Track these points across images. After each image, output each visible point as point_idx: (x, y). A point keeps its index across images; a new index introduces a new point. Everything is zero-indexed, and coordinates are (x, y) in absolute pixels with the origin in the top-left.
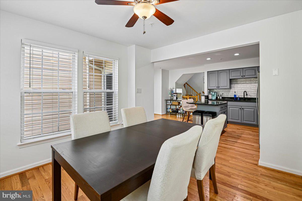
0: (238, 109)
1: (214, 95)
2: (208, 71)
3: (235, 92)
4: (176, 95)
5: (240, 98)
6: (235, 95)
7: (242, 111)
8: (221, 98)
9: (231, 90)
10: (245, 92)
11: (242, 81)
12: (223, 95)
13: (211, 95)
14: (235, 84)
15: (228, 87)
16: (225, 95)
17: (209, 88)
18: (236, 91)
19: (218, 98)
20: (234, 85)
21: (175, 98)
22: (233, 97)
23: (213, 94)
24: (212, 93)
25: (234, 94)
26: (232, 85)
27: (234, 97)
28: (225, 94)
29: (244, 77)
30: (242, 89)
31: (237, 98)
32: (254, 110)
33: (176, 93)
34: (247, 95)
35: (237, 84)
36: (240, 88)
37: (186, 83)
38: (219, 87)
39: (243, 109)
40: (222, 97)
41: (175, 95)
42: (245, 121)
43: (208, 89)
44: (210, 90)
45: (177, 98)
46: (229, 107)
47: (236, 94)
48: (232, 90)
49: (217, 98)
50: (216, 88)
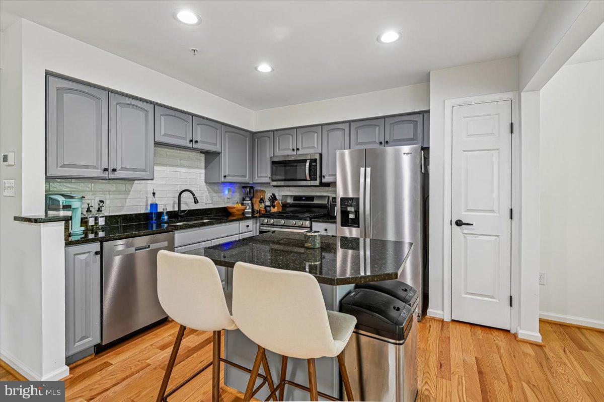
3: (154, 193)
5: (168, 213)
8: (102, 222)
15: (150, 174)
16: (112, 208)
19: (92, 222)
27: (150, 211)
31: (161, 213)
34: (197, 202)
38: (113, 170)
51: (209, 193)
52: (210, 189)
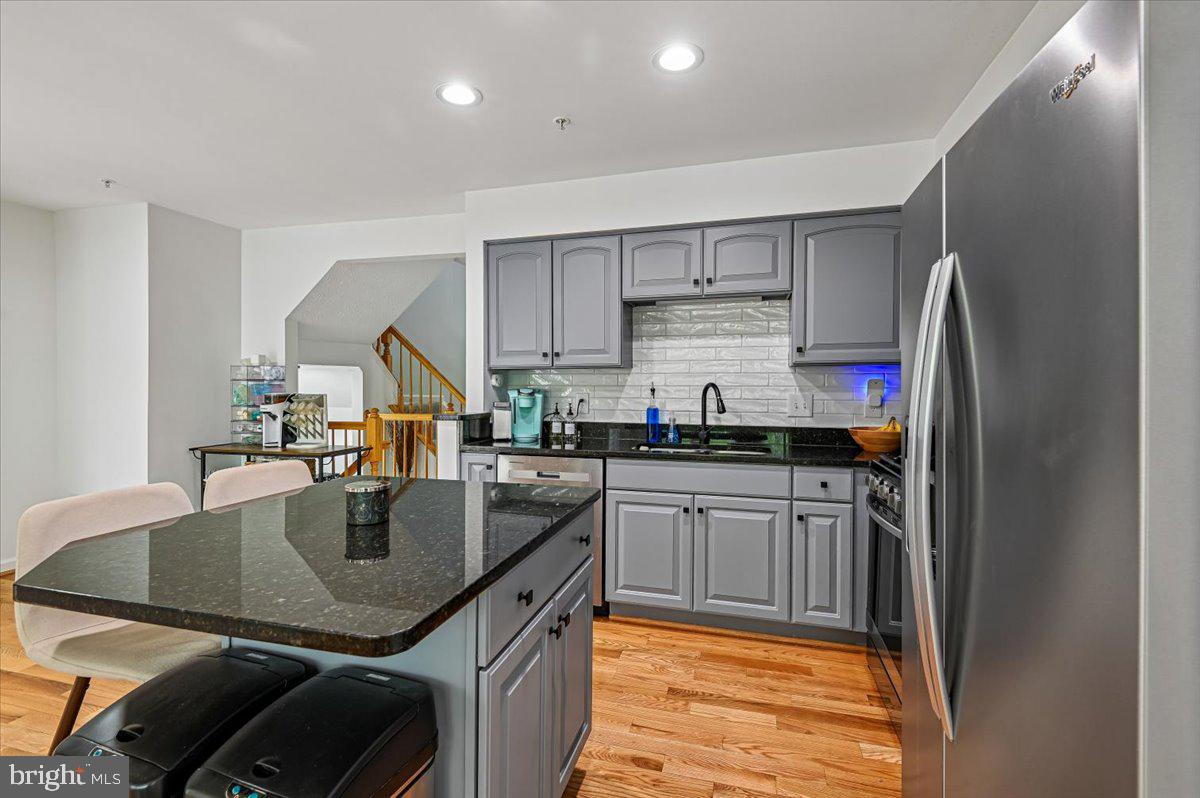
0: (673, 510)
1: (528, 410)
2: (490, 238)
3: (653, 390)
4: (285, 413)
5: (678, 428)
6: (653, 413)
7: (699, 530)
8: (570, 430)
9: (629, 378)
10: (711, 392)
11: (692, 320)
12: (585, 407)
13: (508, 414)
14: (652, 336)
15: (614, 358)
16: (597, 412)
17: (496, 363)
18: (658, 381)
19: (556, 428)
20: (646, 343)
21: (272, 433)
22: (643, 425)
23: (524, 402)
24: (513, 394)
25: (647, 403)
26: (634, 344)
27: (645, 422)
28: (595, 403)
29: (708, 290)
30: (697, 368)
31: (667, 426)
32: (771, 522)
33: (281, 399)
34: (722, 410)
35: (665, 335)
36: (682, 367)
37: (391, 330)
38: (557, 355)
39: (700, 511)
40: (578, 420)
41: (276, 409)
42: (716, 597)
43: (493, 371)
44: (504, 378)
45: (289, 434)
46: (618, 503)
47: (657, 406)
48: (638, 378)
49: (546, 426)
50: (538, 361)
51: (801, 390)
52: (805, 382)
